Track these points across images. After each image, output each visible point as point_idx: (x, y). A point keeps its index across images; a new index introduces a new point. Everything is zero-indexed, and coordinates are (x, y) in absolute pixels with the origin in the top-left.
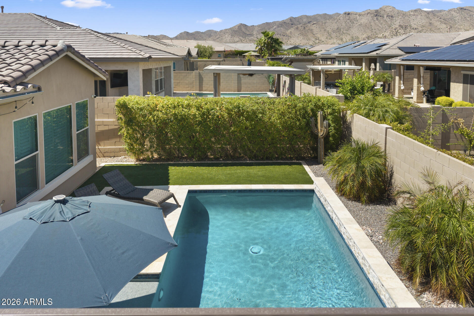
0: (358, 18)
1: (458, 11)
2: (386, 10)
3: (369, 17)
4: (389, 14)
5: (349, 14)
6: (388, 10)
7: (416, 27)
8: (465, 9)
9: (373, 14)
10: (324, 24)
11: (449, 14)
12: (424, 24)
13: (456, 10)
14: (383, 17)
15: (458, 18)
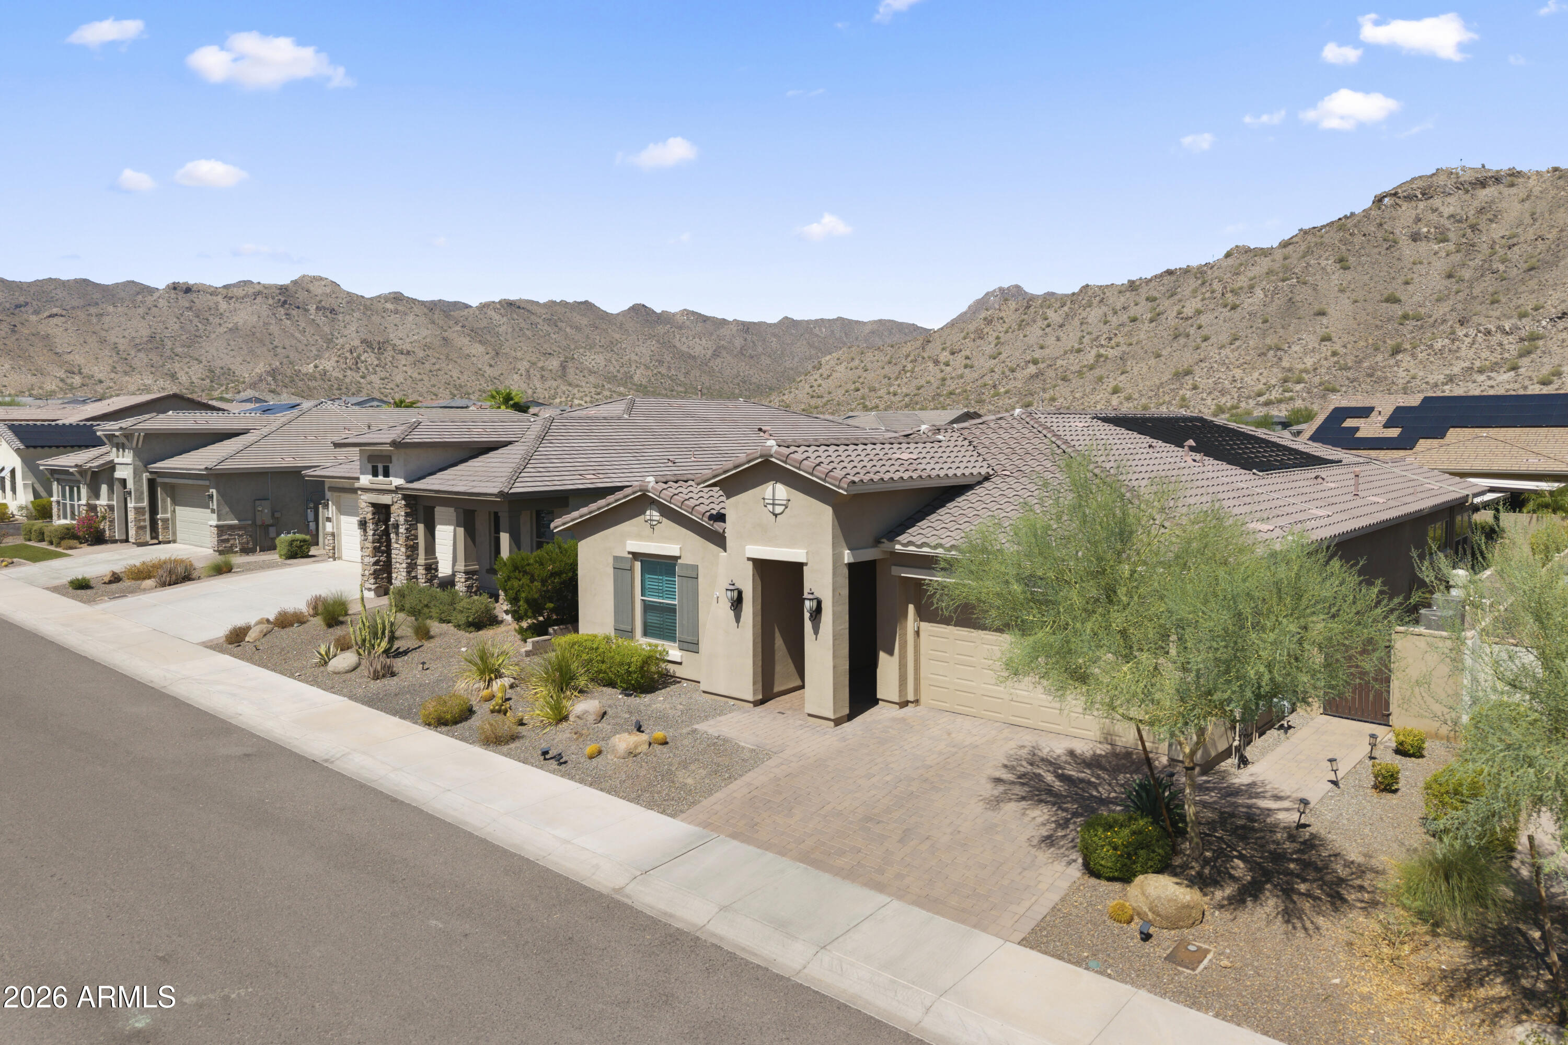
0: (223, 306)
1: (502, 311)
2: (312, 289)
3: (262, 307)
4: (323, 303)
5: (188, 290)
6: (317, 289)
7: (409, 349)
8: (519, 307)
9: (273, 298)
10: (94, 320)
11: (482, 316)
12: (428, 340)
13: (498, 306)
14: (307, 310)
15: (504, 327)
